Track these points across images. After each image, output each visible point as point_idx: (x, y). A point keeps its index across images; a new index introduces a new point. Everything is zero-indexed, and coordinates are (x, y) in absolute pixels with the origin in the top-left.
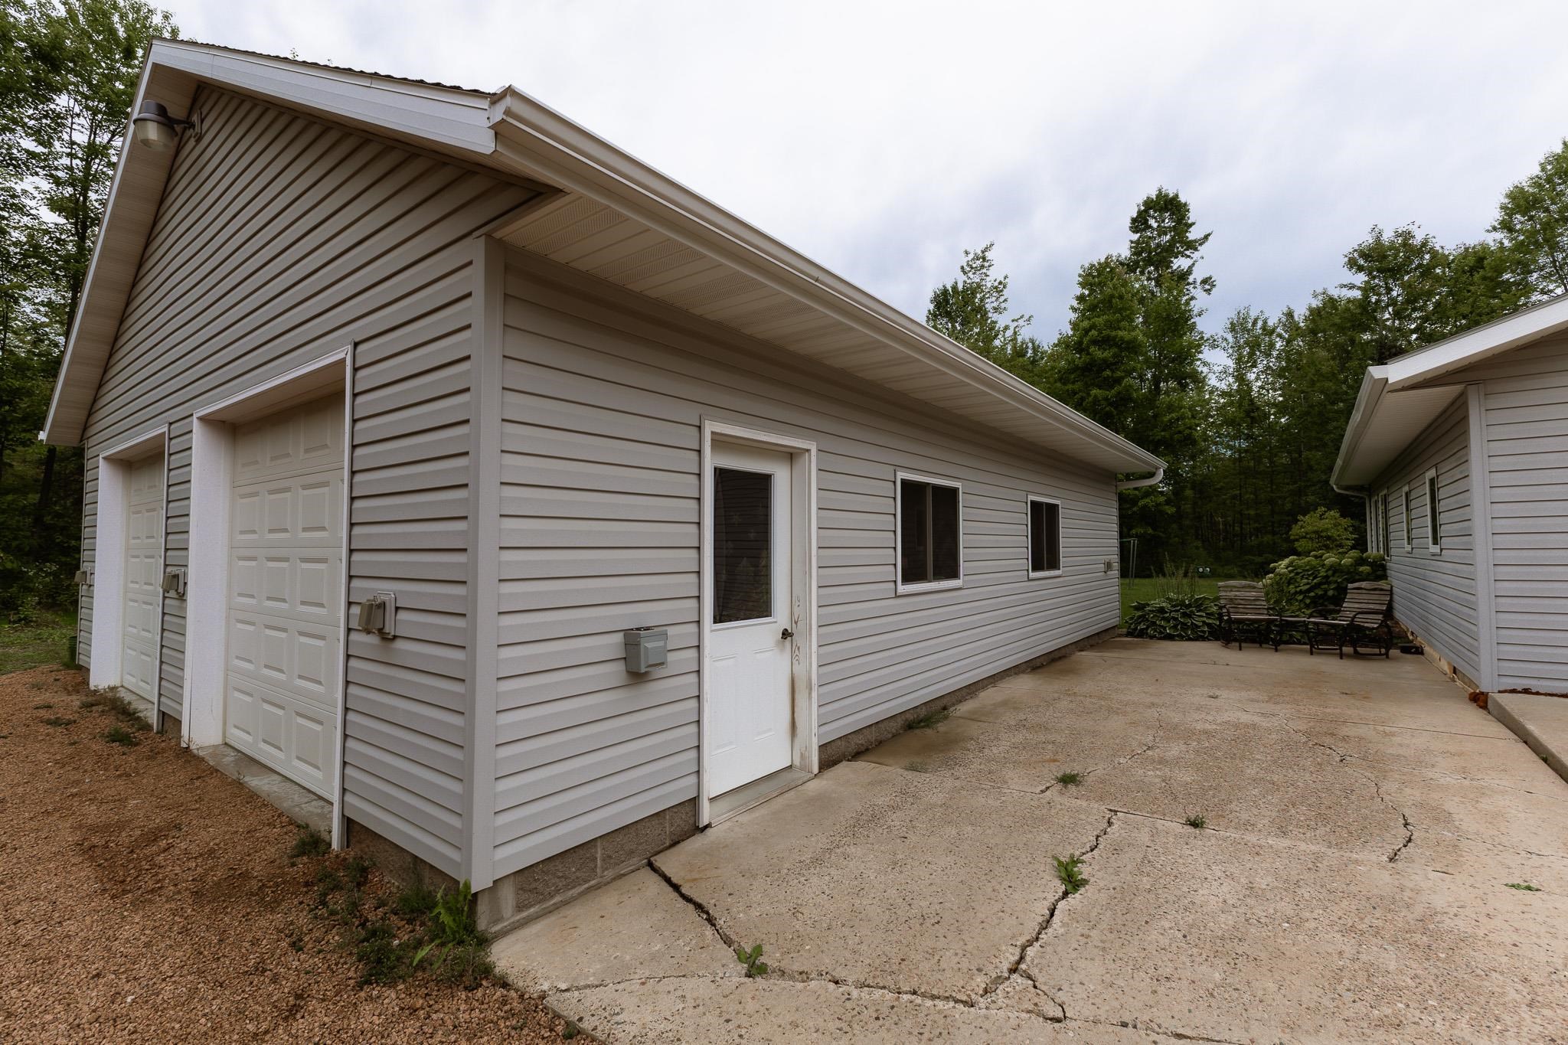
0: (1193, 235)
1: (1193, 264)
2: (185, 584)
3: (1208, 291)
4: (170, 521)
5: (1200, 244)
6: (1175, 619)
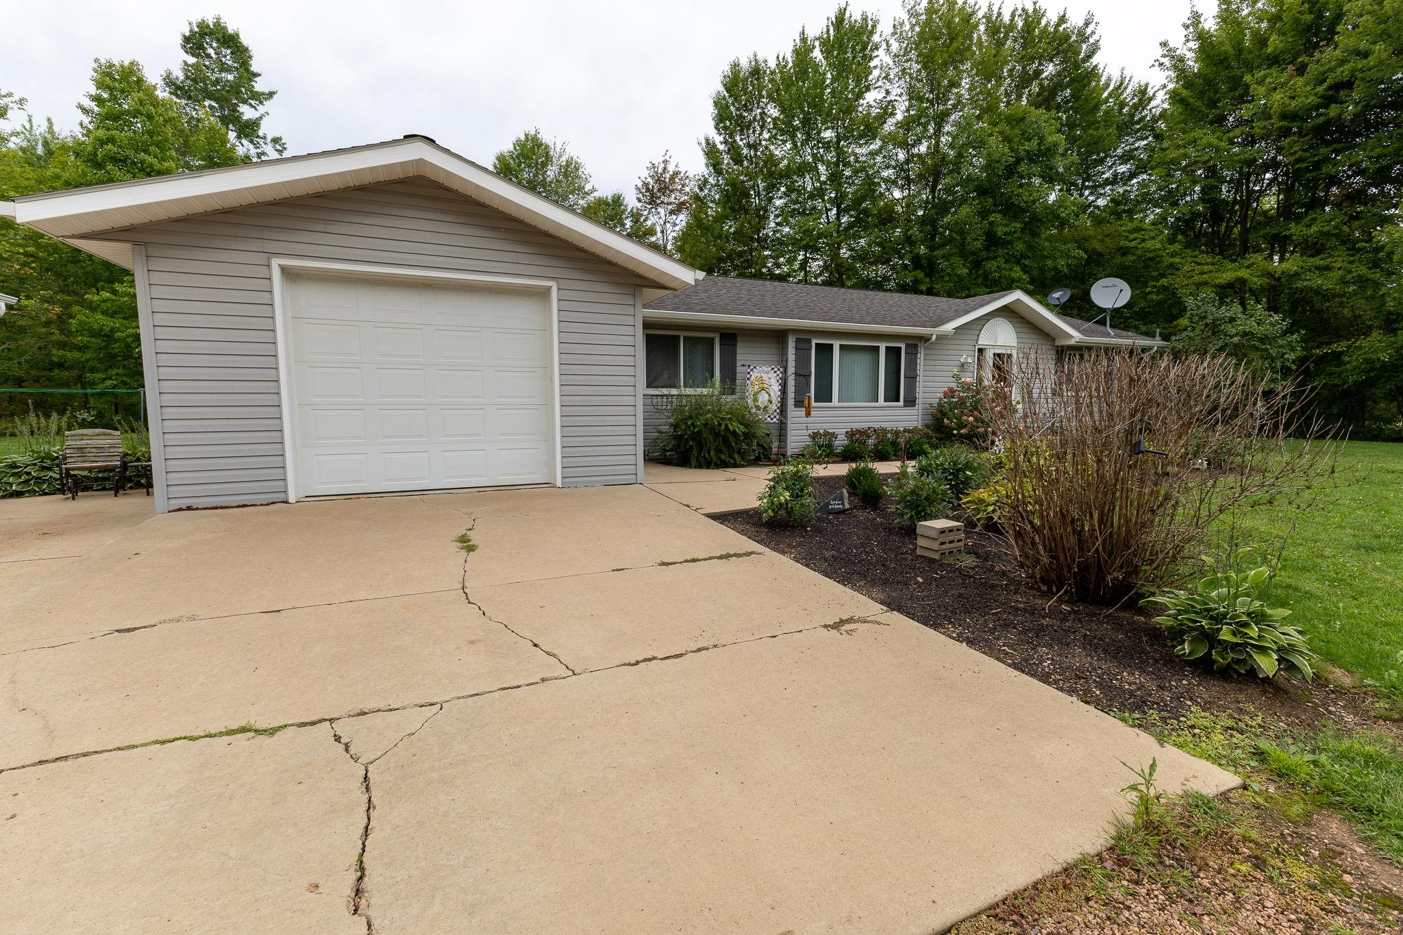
0: (260, 86)
1: (261, 118)
5: (266, 99)
6: (28, 474)
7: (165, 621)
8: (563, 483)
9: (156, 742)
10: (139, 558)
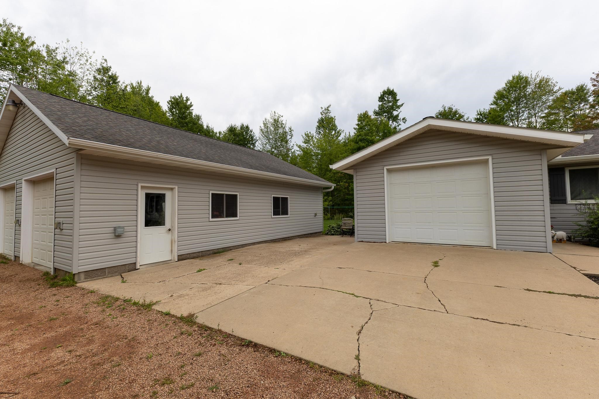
0: (399, 103)
1: (399, 113)
2: (21, 222)
3: (404, 122)
4: (17, 206)
5: (401, 107)
6: (335, 229)
7: (347, 268)
8: (497, 247)
9: (337, 291)
10: (348, 252)
